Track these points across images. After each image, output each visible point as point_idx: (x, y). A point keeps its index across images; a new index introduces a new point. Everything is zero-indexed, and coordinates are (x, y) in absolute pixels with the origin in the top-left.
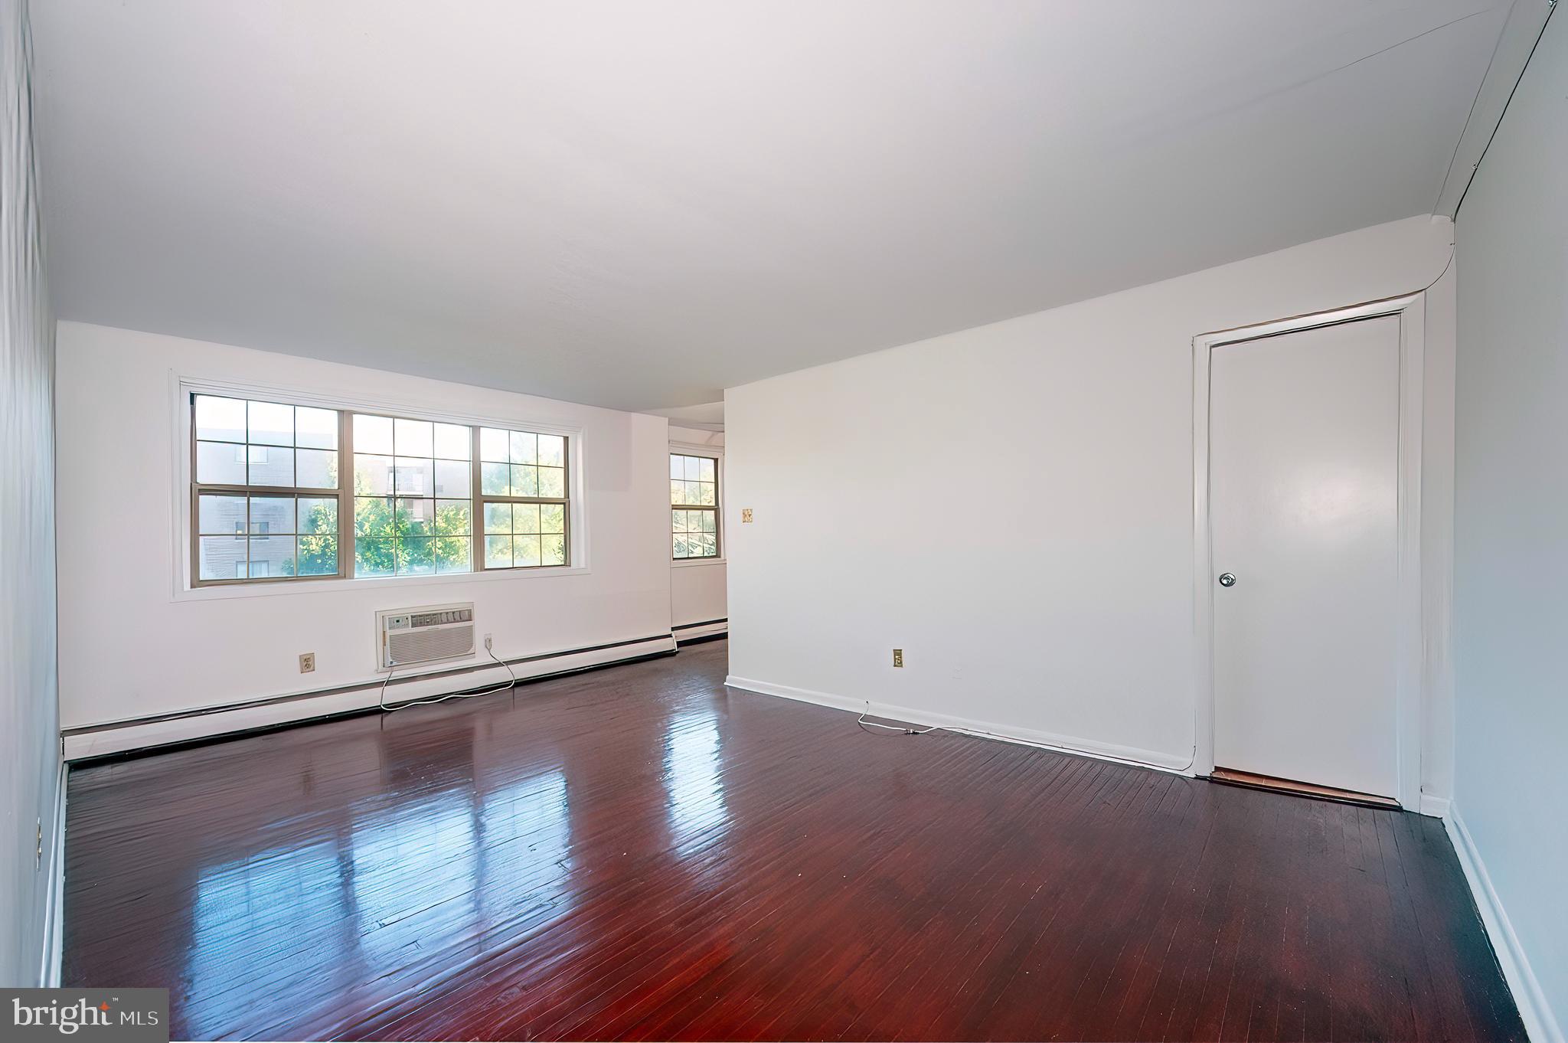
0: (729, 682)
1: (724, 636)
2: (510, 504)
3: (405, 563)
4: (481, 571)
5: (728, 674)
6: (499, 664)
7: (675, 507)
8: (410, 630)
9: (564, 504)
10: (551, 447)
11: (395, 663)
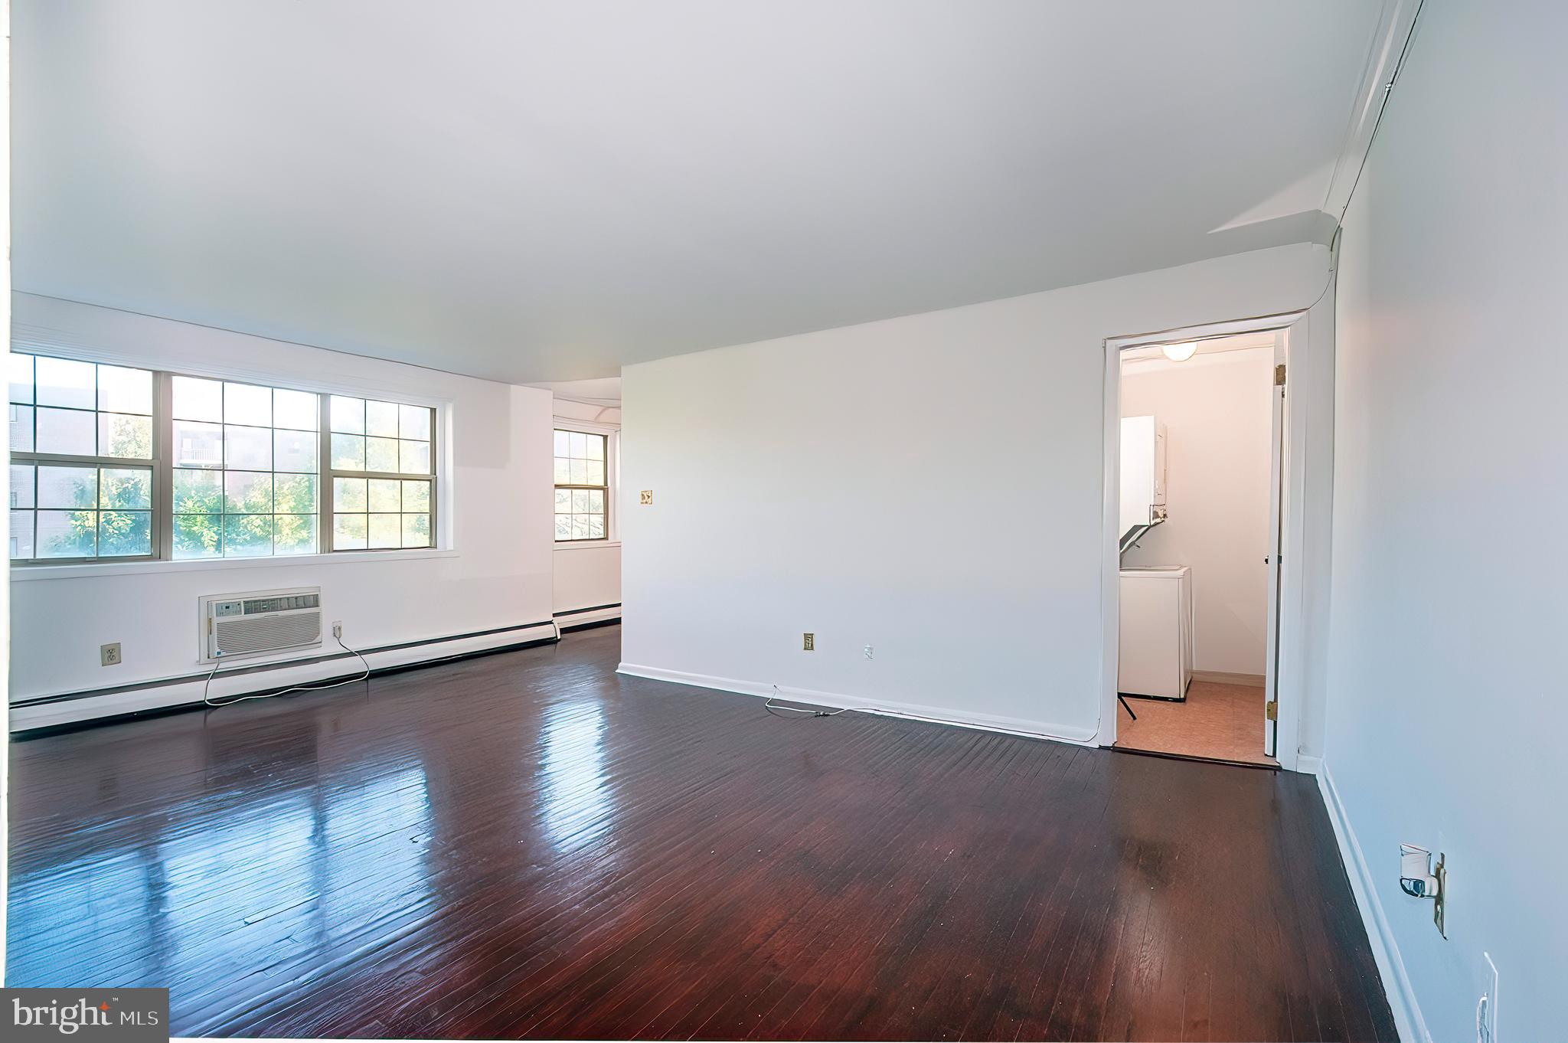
0: (623, 668)
1: (617, 621)
2: (366, 480)
3: (211, 543)
4: (329, 552)
5: (620, 661)
6: (351, 654)
7: (557, 486)
8: (243, 617)
9: (430, 481)
10: (416, 419)
11: (223, 654)
